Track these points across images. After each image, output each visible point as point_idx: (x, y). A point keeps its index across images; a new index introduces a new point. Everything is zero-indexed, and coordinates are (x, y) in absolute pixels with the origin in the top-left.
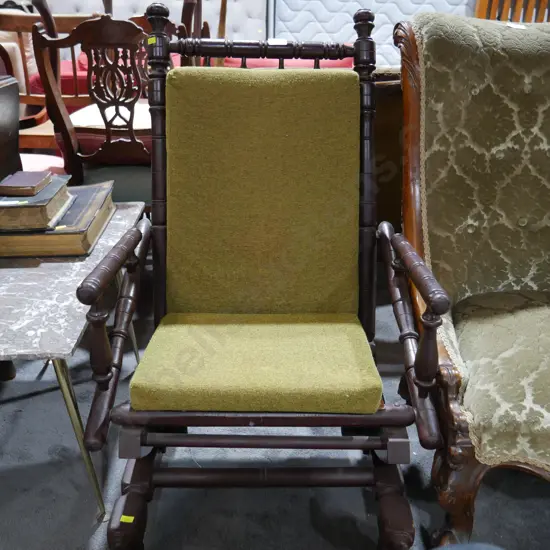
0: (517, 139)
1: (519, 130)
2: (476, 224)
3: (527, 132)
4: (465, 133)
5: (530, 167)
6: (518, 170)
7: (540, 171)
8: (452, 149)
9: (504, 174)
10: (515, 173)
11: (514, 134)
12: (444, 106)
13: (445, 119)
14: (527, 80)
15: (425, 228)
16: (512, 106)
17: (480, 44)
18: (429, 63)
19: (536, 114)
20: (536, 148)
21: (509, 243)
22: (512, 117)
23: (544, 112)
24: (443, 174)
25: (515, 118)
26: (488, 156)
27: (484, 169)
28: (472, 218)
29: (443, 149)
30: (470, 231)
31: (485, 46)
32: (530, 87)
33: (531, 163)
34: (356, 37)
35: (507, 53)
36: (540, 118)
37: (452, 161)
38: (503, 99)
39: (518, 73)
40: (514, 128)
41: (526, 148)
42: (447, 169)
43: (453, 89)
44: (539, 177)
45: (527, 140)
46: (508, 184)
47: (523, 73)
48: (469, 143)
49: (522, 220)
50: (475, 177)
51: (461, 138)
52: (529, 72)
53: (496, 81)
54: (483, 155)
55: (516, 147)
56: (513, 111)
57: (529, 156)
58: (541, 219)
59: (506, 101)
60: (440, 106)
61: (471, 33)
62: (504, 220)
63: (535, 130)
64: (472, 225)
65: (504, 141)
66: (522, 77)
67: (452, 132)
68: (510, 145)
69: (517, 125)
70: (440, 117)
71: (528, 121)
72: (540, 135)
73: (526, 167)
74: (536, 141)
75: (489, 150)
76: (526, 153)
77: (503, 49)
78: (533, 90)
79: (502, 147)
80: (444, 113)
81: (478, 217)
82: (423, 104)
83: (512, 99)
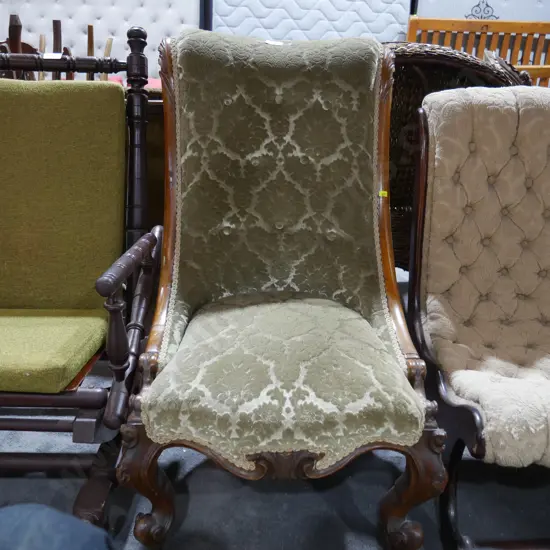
0: (270, 147)
1: (272, 138)
2: (233, 226)
3: (280, 140)
4: (217, 140)
5: (284, 172)
6: (273, 176)
7: (294, 177)
8: (205, 155)
9: (260, 180)
10: (270, 179)
11: (267, 141)
12: (195, 115)
13: (196, 127)
14: (279, 92)
15: (178, 229)
16: (264, 116)
17: (231, 58)
18: (181, 75)
19: (288, 123)
20: (290, 155)
21: (267, 245)
22: (264, 126)
23: (295, 122)
24: (197, 178)
25: (267, 126)
26: (242, 162)
27: (238, 174)
28: (228, 220)
29: (196, 154)
30: (227, 233)
31: (235, 59)
32: (281, 98)
33: (285, 170)
34: (129, 52)
35: (257, 66)
36: (292, 127)
37: (205, 166)
38: (254, 109)
39: (269, 85)
40: (267, 136)
41: (280, 155)
42: (200, 173)
43: (203, 99)
44: (293, 182)
45: (280, 148)
46: (264, 189)
47: (275, 85)
48: (222, 150)
49: (279, 223)
50: (230, 182)
51: (214, 145)
52: (279, 84)
53: (248, 92)
54: (237, 161)
55: (271, 154)
56: (265, 120)
57: (283, 163)
58: (296, 222)
59: (258, 111)
60: (191, 115)
61: (223, 48)
62: (261, 223)
63: (287, 138)
64: (229, 228)
65: (258, 148)
66: (273, 89)
67: (204, 139)
68: (265, 152)
69: (269, 133)
70: (192, 125)
71: (280, 129)
72: (293, 143)
73: (280, 172)
74: (289, 148)
75: (243, 157)
76: (281, 160)
77: (254, 63)
78: (283, 101)
79: (257, 154)
80: (196, 121)
81: (234, 220)
82: (177, 113)
83: (263, 110)
